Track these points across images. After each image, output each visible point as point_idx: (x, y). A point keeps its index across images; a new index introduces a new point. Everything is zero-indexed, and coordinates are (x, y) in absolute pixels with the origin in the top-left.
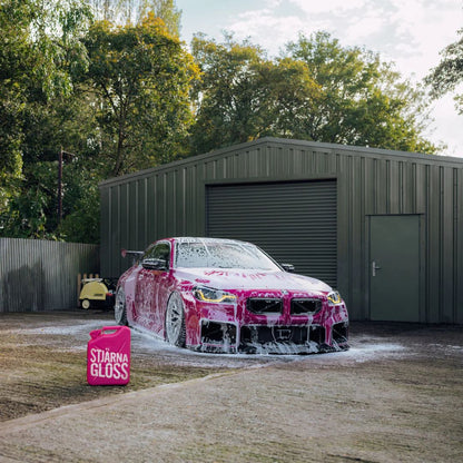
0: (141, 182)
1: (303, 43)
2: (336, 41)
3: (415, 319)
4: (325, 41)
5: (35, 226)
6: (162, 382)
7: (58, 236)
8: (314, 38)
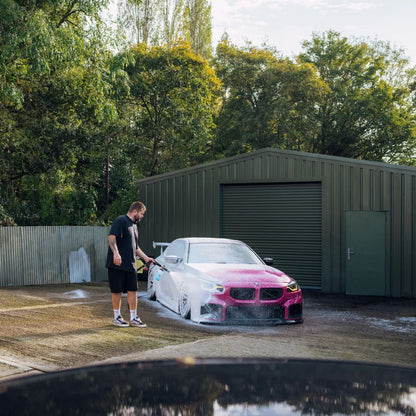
0: (170, 181)
1: (316, 42)
2: (345, 39)
3: (382, 293)
4: (335, 39)
5: (89, 214)
6: (168, 344)
7: (106, 222)
8: (326, 36)
